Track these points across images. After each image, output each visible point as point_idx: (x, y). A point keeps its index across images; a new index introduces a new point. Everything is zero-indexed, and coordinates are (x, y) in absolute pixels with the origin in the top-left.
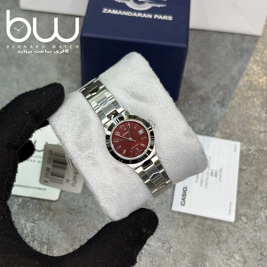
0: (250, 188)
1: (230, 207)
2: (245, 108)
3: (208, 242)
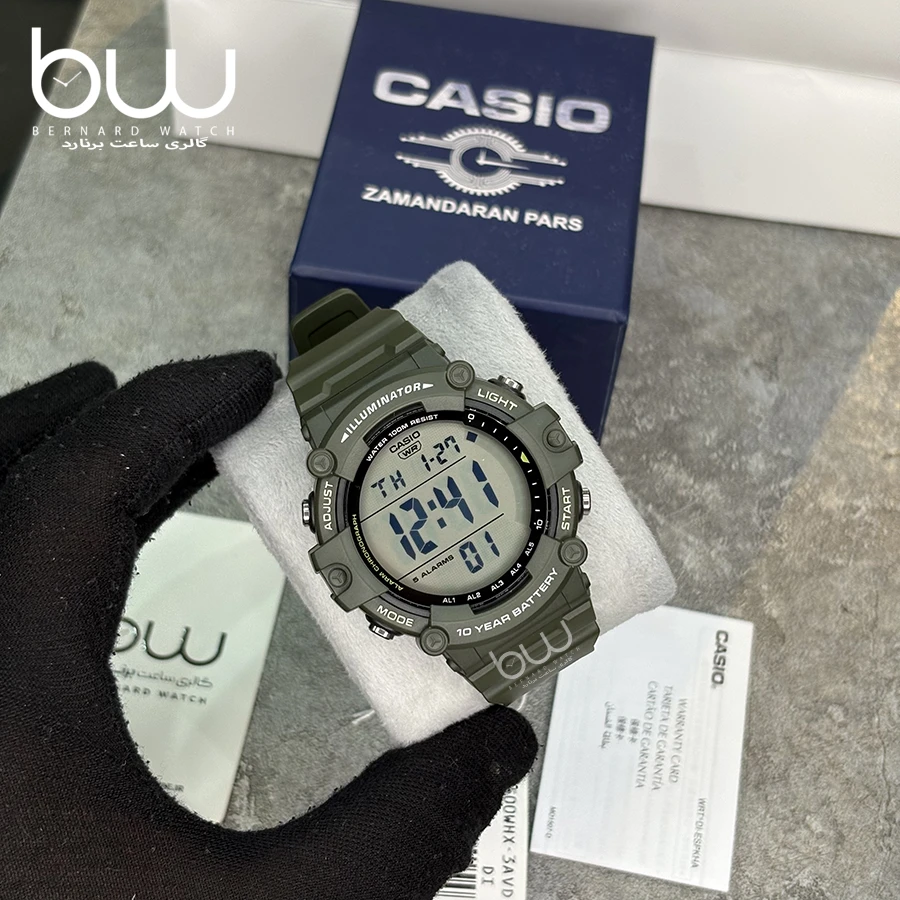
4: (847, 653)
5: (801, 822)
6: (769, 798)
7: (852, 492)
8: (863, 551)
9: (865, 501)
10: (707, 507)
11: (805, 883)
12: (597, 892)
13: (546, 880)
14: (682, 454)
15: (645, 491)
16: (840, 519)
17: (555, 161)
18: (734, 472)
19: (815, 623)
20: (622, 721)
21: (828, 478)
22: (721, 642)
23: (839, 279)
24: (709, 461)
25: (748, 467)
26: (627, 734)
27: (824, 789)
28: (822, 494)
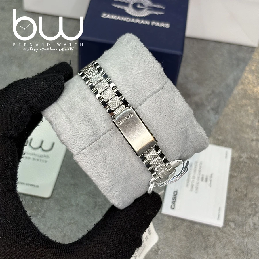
0: (239, 195)
1: (219, 213)
2: (238, 116)
3: (195, 246)
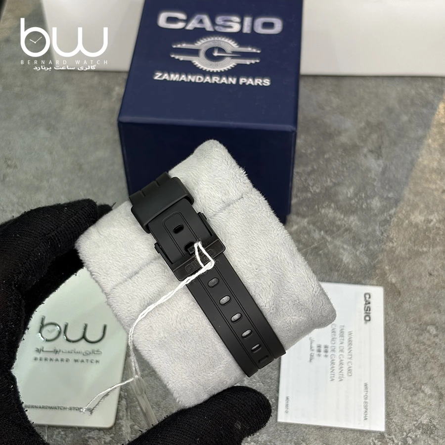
4: (434, 297)
5: (419, 390)
6: (401, 379)
7: (427, 212)
8: (437, 243)
9: (435, 216)
10: (352, 229)
11: (425, 422)
12: (315, 439)
13: (287, 436)
14: (336, 202)
15: (319, 224)
16: (423, 228)
17: (254, 50)
18: (364, 209)
19: (416, 283)
20: (319, 346)
21: (414, 207)
22: (367, 299)
23: (409, 102)
24: (351, 205)
25: (372, 206)
26: (323, 353)
27: (429, 371)
28: (412, 215)
